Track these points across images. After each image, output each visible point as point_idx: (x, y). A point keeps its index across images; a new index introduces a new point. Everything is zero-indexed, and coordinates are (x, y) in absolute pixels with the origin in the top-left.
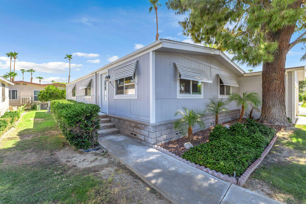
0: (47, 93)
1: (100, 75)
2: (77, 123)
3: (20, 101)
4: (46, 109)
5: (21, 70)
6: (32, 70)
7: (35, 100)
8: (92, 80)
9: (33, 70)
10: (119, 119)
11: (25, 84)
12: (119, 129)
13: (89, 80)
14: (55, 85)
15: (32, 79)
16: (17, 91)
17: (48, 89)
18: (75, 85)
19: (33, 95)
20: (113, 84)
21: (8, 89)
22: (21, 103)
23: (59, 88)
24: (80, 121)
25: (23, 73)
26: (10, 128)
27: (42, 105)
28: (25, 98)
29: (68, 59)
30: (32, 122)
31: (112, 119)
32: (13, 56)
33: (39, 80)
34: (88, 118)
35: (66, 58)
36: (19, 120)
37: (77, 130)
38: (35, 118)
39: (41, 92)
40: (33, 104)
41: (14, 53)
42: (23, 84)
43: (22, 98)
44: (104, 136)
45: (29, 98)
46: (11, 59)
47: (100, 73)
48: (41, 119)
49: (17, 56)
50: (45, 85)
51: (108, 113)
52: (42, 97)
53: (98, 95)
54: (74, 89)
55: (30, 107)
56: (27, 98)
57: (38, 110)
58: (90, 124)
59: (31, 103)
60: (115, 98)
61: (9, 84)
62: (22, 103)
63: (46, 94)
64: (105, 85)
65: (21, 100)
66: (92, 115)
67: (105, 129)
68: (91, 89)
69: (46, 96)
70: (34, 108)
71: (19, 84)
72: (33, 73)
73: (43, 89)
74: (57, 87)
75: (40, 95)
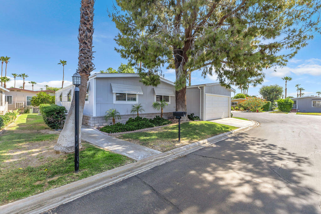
0: (39, 98)
2: (51, 115)
3: (15, 106)
4: (37, 113)
5: (13, 74)
6: (24, 74)
7: (27, 105)
9: (26, 75)
11: (19, 91)
13: (69, 91)
16: (11, 97)
17: (40, 95)
18: (62, 93)
19: (26, 101)
21: (5, 95)
22: (15, 107)
23: (50, 94)
24: (53, 114)
25: (15, 78)
26: (11, 122)
27: (34, 109)
29: (62, 64)
30: (26, 120)
32: (5, 60)
34: (58, 113)
36: (16, 119)
37: (51, 119)
38: (27, 118)
39: (33, 98)
40: (26, 109)
41: (5, 57)
42: (17, 91)
43: (17, 103)
45: (22, 103)
46: (2, 63)
48: (32, 119)
49: (8, 61)
50: (37, 92)
52: (34, 102)
54: (61, 96)
55: (23, 111)
56: (20, 103)
57: (31, 113)
58: (59, 116)
59: (24, 108)
61: (5, 91)
62: (17, 107)
63: (37, 100)
65: (15, 104)
66: (60, 112)
69: (38, 102)
70: (27, 112)
71: (14, 91)
72: (25, 77)
73: (35, 95)
74: (48, 94)
75: (32, 101)
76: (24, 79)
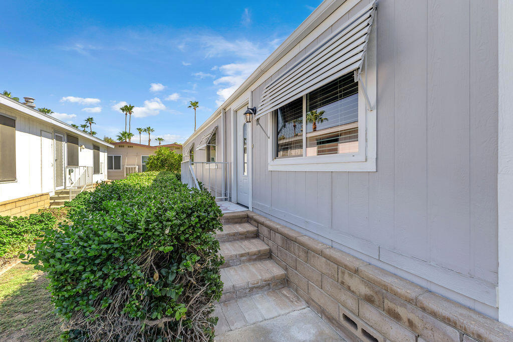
0: (158, 159)
1: (232, 112)
3: (124, 173)
5: (138, 129)
6: (150, 127)
8: (217, 128)
10: (287, 239)
11: (130, 147)
12: (286, 269)
14: (169, 147)
15: (150, 140)
16: (120, 156)
17: (160, 153)
18: (193, 144)
19: (142, 164)
20: (266, 125)
21: (106, 154)
25: (140, 132)
28: (129, 168)
29: (193, 107)
31: (264, 231)
32: (129, 110)
33: (158, 142)
35: (190, 107)
39: (150, 159)
41: (129, 106)
42: (128, 147)
43: (127, 168)
44: (240, 297)
45: (135, 168)
46: (126, 114)
47: (234, 106)
49: (133, 110)
50: (155, 147)
51: (251, 209)
52: (151, 167)
53: (228, 161)
54: (192, 152)
56: (132, 168)
60: (270, 168)
63: (156, 162)
64: (245, 143)
65: (125, 170)
67: (244, 262)
68: (217, 147)
71: (123, 146)
72: (150, 132)
73: (152, 154)
74: (172, 150)
75: (148, 164)
76: (149, 134)
